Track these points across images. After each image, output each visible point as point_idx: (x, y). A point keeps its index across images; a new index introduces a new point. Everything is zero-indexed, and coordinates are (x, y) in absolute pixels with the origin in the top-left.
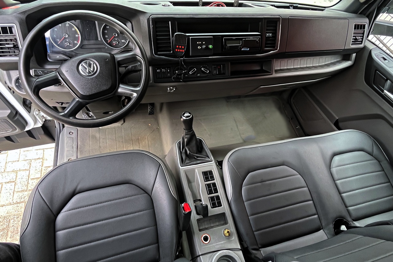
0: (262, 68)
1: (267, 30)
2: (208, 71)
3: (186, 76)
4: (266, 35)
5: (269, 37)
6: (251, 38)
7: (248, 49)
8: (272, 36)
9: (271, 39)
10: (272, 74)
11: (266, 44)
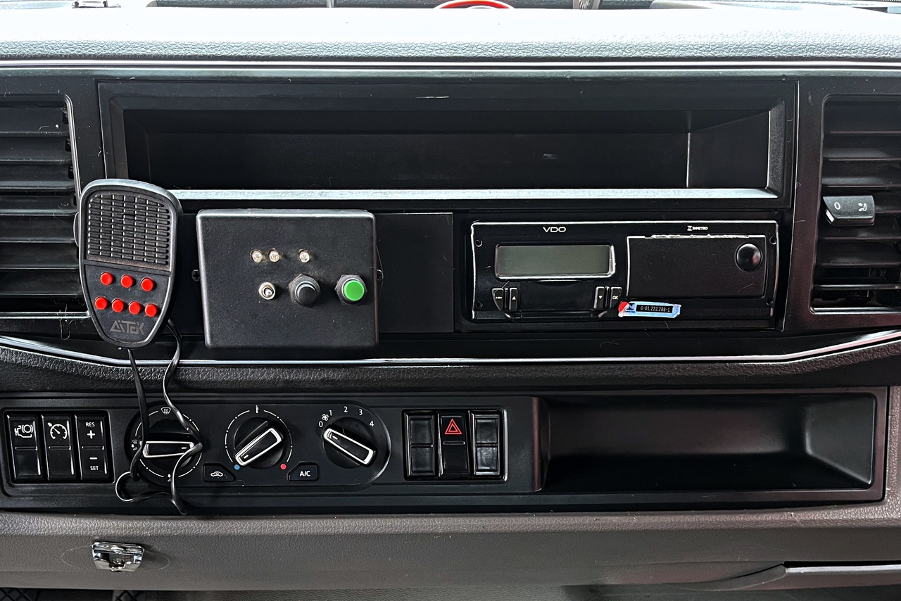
0: (796, 441)
1: (832, 168)
2: (371, 453)
3: (217, 474)
4: (824, 207)
5: (848, 226)
6: (697, 230)
7: (670, 310)
8: (877, 216)
9: (863, 236)
10: (880, 501)
11: (824, 275)
